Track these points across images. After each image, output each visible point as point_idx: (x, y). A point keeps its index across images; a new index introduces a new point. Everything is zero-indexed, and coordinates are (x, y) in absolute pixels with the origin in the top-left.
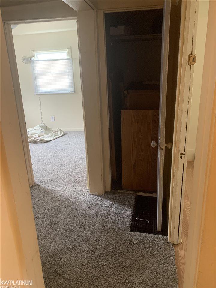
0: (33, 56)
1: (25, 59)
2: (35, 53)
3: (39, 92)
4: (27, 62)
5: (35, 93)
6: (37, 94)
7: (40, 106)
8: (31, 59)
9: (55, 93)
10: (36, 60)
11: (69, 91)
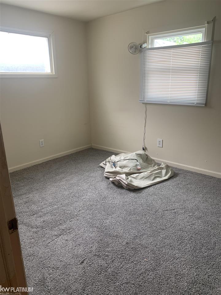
0: (145, 42)
1: (132, 47)
2: (150, 37)
3: (146, 100)
4: (135, 52)
5: (140, 101)
6: (143, 103)
7: (145, 122)
8: (141, 47)
9: (170, 103)
10: (150, 47)
11: (195, 102)
